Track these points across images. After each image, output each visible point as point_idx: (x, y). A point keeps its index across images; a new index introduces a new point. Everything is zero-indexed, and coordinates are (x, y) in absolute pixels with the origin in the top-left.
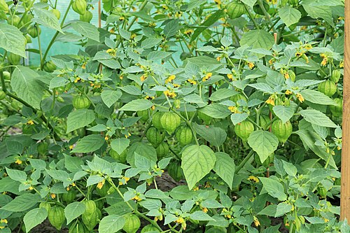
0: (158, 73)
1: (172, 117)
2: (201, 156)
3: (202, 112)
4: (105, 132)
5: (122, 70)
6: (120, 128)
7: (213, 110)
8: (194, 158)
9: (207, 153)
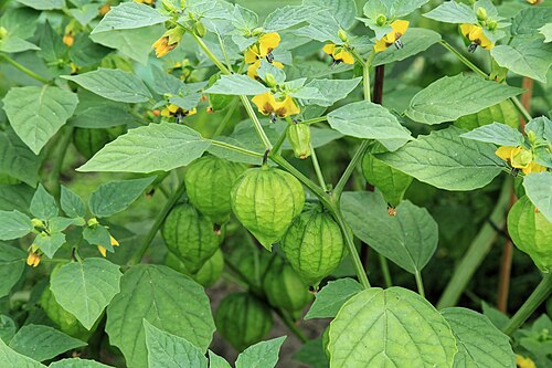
0: (213, 26)
1: (277, 184)
2: (396, 331)
3: (395, 166)
4: (30, 239)
5: (72, 12)
6: (80, 221)
7: (432, 157)
8: (372, 342)
9: (416, 319)
